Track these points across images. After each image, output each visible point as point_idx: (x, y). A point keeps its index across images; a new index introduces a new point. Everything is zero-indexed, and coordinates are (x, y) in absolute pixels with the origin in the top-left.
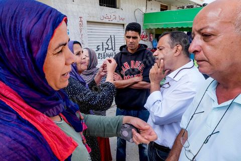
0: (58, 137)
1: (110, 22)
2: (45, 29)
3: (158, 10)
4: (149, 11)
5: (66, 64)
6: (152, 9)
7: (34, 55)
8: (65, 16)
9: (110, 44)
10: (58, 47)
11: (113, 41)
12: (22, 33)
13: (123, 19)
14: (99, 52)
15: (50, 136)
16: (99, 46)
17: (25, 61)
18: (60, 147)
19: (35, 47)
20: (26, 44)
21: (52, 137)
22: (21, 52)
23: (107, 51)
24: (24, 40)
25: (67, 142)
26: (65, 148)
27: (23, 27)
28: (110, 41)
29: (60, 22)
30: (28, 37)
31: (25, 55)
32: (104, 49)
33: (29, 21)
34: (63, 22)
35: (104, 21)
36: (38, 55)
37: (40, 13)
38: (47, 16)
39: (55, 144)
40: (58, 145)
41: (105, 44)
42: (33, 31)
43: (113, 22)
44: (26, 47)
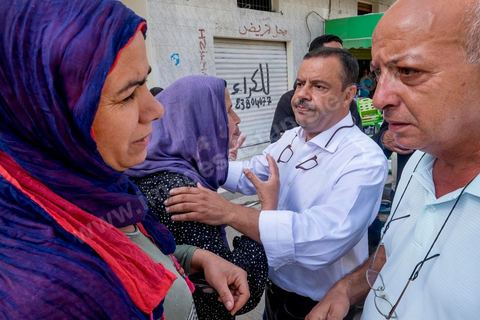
0: (139, 267)
1: (259, 38)
2: (96, 49)
3: (353, 13)
4: (335, 16)
5: (140, 122)
6: (340, 12)
7: (70, 105)
8: (143, 20)
9: (259, 80)
10: (126, 88)
11: (265, 75)
12: (43, 55)
13: (284, 33)
14: (237, 96)
15: (122, 265)
16: (237, 84)
17: (50, 115)
18: (144, 286)
19: (72, 88)
20: (50, 80)
21: (126, 267)
22: (41, 97)
23: (254, 94)
24: (48, 71)
25: (156, 274)
26: (153, 287)
27: (44, 43)
28: (258, 75)
29: (131, 34)
30: (56, 65)
31: (50, 104)
32: (248, 90)
33: (60, 29)
34: (139, 34)
35: (246, 36)
36: (80, 104)
37: (86, 12)
38: (102, 19)
39: (134, 280)
40: (139, 283)
41: (249, 81)
42: (68, 52)
43: (265, 37)
44: (51, 86)
